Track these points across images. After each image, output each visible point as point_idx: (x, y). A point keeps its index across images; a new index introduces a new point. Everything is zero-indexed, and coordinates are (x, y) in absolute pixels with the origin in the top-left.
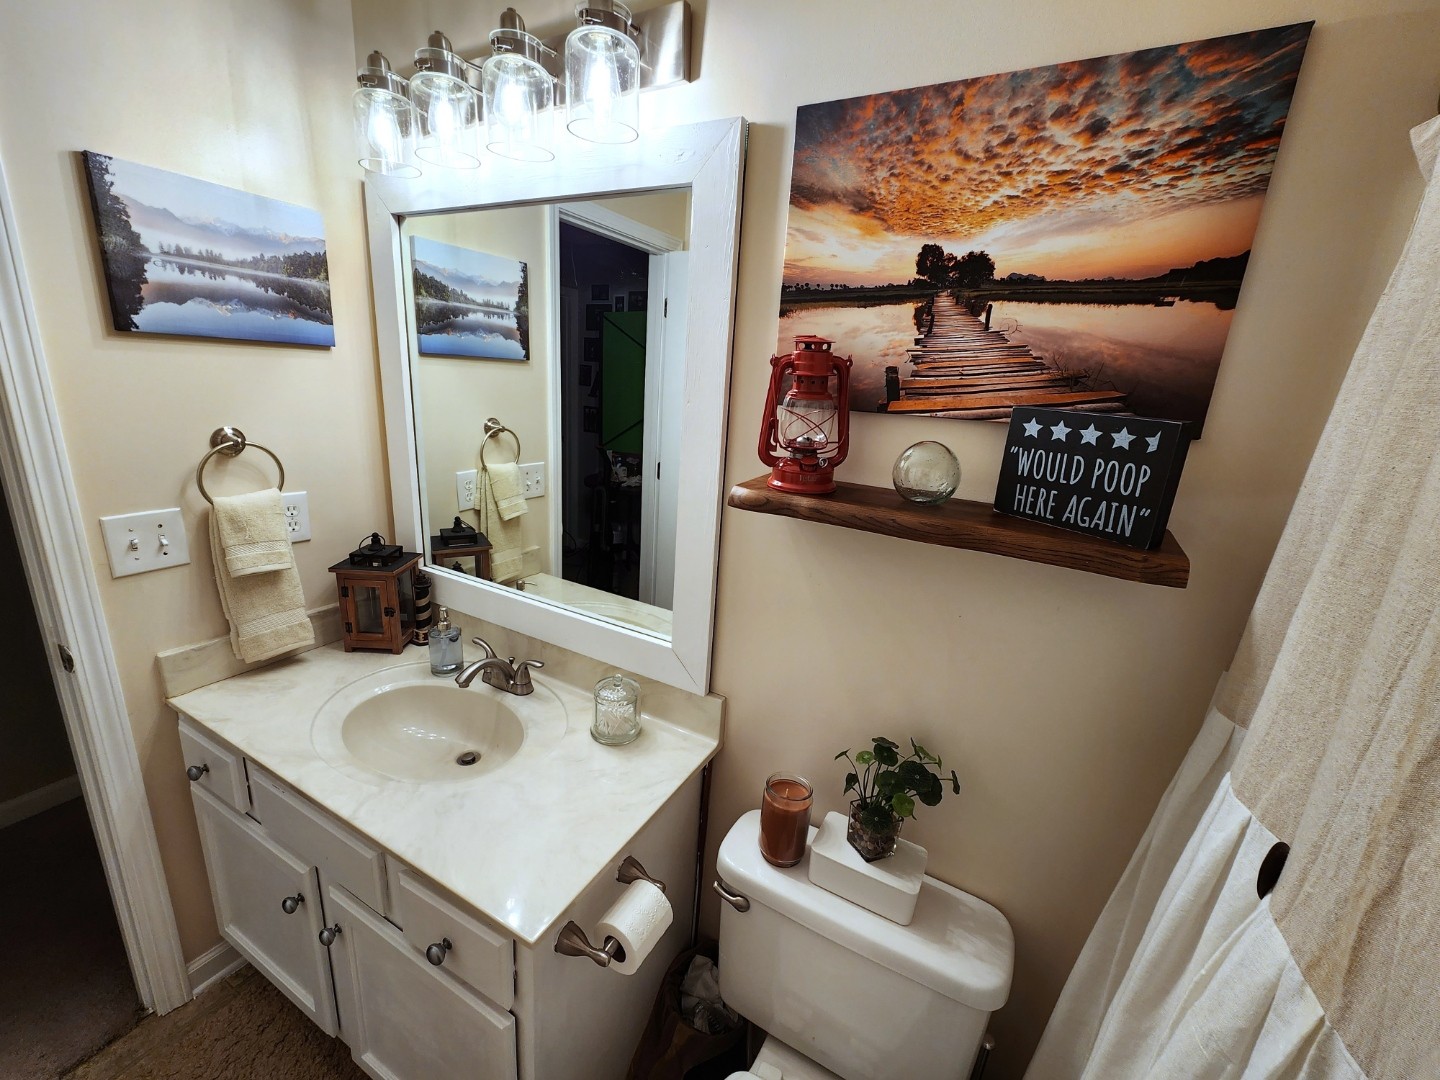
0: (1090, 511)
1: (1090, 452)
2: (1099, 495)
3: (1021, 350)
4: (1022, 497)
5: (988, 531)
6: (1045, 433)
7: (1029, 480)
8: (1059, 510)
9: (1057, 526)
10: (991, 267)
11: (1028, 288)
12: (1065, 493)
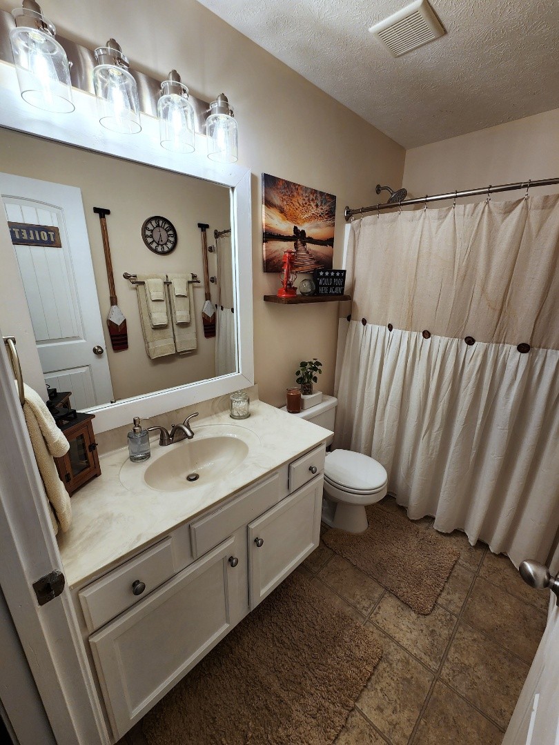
0: (334, 290)
1: (333, 277)
2: (335, 286)
3: (311, 255)
4: (321, 290)
5: (314, 298)
6: (324, 274)
7: (322, 286)
8: (329, 291)
9: (329, 294)
10: (305, 234)
11: (311, 240)
12: (329, 287)
